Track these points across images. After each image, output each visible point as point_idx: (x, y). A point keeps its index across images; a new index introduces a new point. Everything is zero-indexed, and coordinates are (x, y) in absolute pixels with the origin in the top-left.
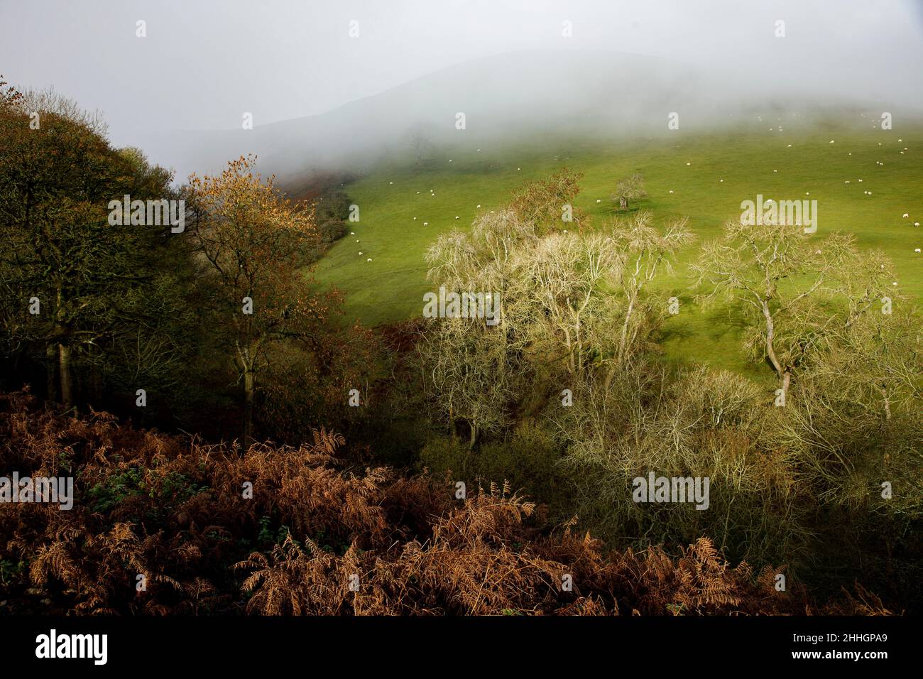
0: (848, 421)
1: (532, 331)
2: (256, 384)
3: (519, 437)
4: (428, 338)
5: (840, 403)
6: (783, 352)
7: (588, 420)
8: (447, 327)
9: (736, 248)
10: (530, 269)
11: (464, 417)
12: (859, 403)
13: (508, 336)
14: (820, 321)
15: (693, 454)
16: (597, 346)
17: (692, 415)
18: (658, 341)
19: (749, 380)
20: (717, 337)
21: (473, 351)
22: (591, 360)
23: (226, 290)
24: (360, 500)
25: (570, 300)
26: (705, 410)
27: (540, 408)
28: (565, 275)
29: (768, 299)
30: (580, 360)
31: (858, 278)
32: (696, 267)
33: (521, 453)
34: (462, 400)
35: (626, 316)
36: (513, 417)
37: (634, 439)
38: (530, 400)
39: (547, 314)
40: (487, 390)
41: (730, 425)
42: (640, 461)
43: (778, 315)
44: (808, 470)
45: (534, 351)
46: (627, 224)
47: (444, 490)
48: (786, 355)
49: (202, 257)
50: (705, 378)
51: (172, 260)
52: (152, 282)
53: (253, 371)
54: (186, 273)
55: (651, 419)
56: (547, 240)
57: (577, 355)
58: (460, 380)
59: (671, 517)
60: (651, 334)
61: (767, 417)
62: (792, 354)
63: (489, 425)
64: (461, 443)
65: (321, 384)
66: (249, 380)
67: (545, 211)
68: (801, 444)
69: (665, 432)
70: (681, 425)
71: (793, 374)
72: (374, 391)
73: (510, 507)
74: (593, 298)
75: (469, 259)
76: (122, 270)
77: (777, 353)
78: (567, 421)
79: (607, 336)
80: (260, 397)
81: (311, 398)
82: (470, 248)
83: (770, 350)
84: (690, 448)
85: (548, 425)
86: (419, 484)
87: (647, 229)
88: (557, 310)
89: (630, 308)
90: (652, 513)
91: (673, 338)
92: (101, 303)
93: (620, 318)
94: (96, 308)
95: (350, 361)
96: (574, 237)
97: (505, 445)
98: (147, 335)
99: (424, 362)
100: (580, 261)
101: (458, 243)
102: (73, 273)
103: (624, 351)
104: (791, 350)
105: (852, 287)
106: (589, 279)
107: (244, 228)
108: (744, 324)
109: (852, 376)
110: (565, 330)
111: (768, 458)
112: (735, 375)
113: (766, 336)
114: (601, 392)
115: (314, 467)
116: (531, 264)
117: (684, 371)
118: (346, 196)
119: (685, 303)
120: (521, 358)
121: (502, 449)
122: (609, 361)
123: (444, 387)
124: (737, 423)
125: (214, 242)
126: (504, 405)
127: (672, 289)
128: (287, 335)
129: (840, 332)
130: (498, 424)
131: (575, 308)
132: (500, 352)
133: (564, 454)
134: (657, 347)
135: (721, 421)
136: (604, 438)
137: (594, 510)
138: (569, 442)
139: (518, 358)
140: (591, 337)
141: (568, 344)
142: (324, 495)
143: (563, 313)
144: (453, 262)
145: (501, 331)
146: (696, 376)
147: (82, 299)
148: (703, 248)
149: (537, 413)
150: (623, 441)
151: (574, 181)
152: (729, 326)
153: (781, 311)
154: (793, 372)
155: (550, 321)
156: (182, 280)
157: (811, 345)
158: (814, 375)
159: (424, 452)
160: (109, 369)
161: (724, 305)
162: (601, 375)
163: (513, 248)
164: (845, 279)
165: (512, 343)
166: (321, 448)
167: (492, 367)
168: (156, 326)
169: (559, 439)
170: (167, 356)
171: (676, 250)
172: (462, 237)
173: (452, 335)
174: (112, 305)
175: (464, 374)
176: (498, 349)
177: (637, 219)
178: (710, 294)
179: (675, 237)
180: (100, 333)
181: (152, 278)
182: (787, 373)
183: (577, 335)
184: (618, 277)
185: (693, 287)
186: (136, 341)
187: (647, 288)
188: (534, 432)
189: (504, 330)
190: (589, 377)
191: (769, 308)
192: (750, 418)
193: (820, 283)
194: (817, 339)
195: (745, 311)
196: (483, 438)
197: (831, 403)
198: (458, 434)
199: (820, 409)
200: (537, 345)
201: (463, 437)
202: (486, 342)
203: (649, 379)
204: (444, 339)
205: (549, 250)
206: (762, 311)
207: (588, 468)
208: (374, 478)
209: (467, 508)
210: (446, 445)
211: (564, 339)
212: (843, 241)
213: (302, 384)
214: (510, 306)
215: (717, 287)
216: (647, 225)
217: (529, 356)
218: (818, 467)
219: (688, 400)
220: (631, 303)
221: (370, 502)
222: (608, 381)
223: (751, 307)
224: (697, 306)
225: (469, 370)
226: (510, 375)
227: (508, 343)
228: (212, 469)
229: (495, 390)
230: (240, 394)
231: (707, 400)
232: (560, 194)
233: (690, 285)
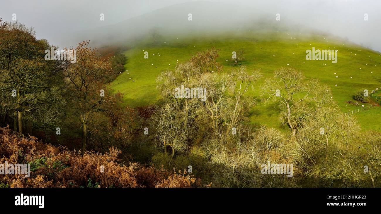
0: (315, 146)
1: (198, 112)
2: (87, 129)
3: (192, 153)
4: (156, 113)
5: (312, 140)
6: (294, 121)
7: (219, 147)
8: (164, 109)
9: (278, 81)
10: (198, 86)
11: (170, 145)
12: (318, 140)
13: (188, 113)
14: (307, 110)
15: (259, 160)
16: (224, 118)
17: (260, 145)
18: (248, 116)
19: (281, 132)
20: (270, 115)
21: (174, 119)
22: (221, 123)
23: (77, 92)
24: (127, 175)
25: (213, 99)
26: (264, 143)
27: (201, 142)
28: (212, 89)
29: (289, 101)
30: (217, 123)
31: (320, 95)
32: (263, 88)
33: (192, 159)
34: (169, 138)
35: (235, 106)
36: (190, 145)
37: (237, 154)
38: (197, 139)
39: (204, 104)
40: (179, 134)
41: (274, 149)
42: (239, 162)
43: (292, 107)
44: (301, 165)
45: (199, 119)
46: (237, 70)
47: (160, 172)
48: (294, 123)
49: (68, 79)
50: (265, 131)
51: (57, 81)
52: (50, 89)
53: (87, 124)
54: (62, 86)
55: (244, 147)
56: (205, 75)
57: (215, 121)
58: (168, 130)
59: (250, 183)
60: (245, 114)
61: (287, 145)
62: (297, 122)
63: (180, 148)
64: (168, 155)
65: (113, 130)
66: (85, 127)
67: (204, 63)
68: (298, 155)
69: (249, 152)
70: (255, 149)
71: (297, 130)
72: (134, 134)
73: (186, 180)
74: (223, 99)
75: (173, 82)
76: (39, 84)
77: (291, 121)
78: (211, 147)
79: (228, 114)
80: (89, 134)
81: (109, 135)
82: (174, 77)
83: (289, 120)
84: (259, 157)
85: (203, 149)
86: (150, 170)
87: (244, 72)
88: (208, 103)
89: (237, 103)
90: (243, 182)
91: (253, 115)
92: (32, 96)
93: (233, 107)
94: (30, 99)
95: (125, 121)
96: (216, 74)
97: (186, 156)
98: (48, 109)
99: (154, 122)
100: (218, 84)
101: (169, 75)
102: (23, 85)
103: (234, 120)
104: (296, 120)
105: (318, 98)
106: (222, 91)
107: (84, 68)
108: (280, 110)
109: (316, 130)
110: (211, 111)
111: (287, 161)
112: (276, 130)
113: (288, 115)
114: (225, 136)
115: (109, 162)
116: (199, 84)
117: (257, 128)
118: (124, 55)
119: (259, 101)
120: (193, 122)
121: (185, 158)
122: (228, 124)
123: (162, 133)
124: (276, 148)
125: (73, 74)
126: (186, 140)
127: (253, 96)
128: (100, 110)
129: (313, 114)
130: (183, 148)
131: (216, 102)
132: (185, 119)
133: (209, 160)
134: (247, 119)
135: (270, 147)
136: (225, 154)
137: (220, 181)
138: (211, 155)
139: (192, 122)
140: (221, 114)
141: (212, 117)
142: (112, 172)
143: (210, 104)
144: (167, 83)
145: (186, 111)
146: (261, 130)
147: (26, 95)
148: (266, 81)
149: (200, 144)
150: (233, 155)
151: (216, 52)
152: (274, 111)
153: (293, 106)
154: (297, 129)
155: (205, 107)
156: (61, 88)
157: (303, 119)
158: (304, 130)
159: (154, 158)
160: (34, 121)
161: (273, 103)
162: (225, 129)
163: (191, 78)
164: (316, 95)
165: (190, 116)
166: (112, 154)
167: (181, 125)
168: (51, 106)
169: (208, 154)
170: (55, 117)
171: (255, 81)
172: (171, 73)
173: (166, 112)
174: (36, 97)
175: (170, 128)
176: (184, 118)
177: (241, 68)
178: (268, 98)
179: (255, 76)
180: (32, 107)
181: (50, 87)
182: (295, 129)
183: (216, 113)
184: (233, 91)
185: (262, 96)
186: (44, 111)
187: (244, 95)
188: (198, 152)
189: (187, 110)
190: (220, 130)
191: (289, 105)
192: (281, 146)
193: (307, 96)
194: (305, 117)
195: (280, 106)
196: (177, 153)
197: (309, 140)
198: (167, 152)
199: (305, 142)
200: (200, 117)
201: (169, 152)
202: (179, 115)
203: (244, 131)
204: (162, 113)
205: (206, 79)
206: (286, 106)
207: (219, 166)
208: (133, 167)
209: (169, 179)
210: (162, 156)
211: (211, 115)
212: (315, 81)
213: (105, 130)
214: (190, 101)
215: (270, 96)
216: (244, 71)
217: (196, 121)
218: (304, 163)
219: (258, 139)
220: (238, 101)
221: (131, 176)
222: (228, 132)
223: (283, 104)
224: (263, 103)
225: (172, 126)
226: (189, 129)
227: (188, 115)
228: (71, 160)
229: (182, 134)
230: (81, 133)
231: (265, 139)
232: (211, 57)
233: (260, 95)
